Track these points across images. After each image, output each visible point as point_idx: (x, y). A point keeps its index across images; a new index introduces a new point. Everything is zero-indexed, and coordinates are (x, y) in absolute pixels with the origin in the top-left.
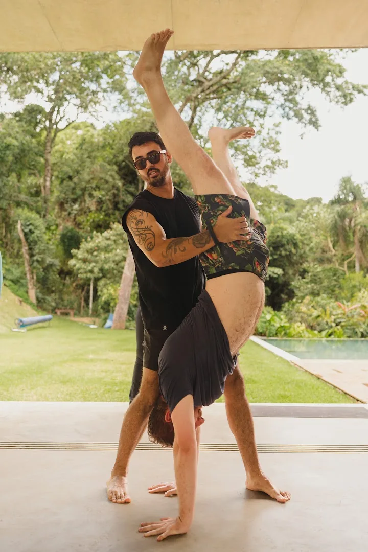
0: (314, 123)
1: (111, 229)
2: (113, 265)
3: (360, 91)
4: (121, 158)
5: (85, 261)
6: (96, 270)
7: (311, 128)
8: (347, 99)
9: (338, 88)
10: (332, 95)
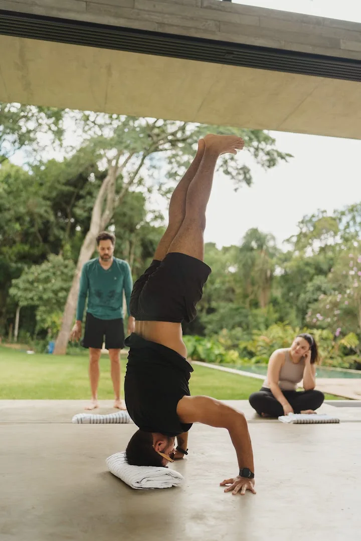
0: (248, 181)
1: (48, 261)
2: (51, 295)
3: (283, 158)
4: (54, 194)
5: (26, 290)
6: (36, 298)
7: (244, 184)
8: (272, 163)
9: (268, 154)
10: (259, 158)
